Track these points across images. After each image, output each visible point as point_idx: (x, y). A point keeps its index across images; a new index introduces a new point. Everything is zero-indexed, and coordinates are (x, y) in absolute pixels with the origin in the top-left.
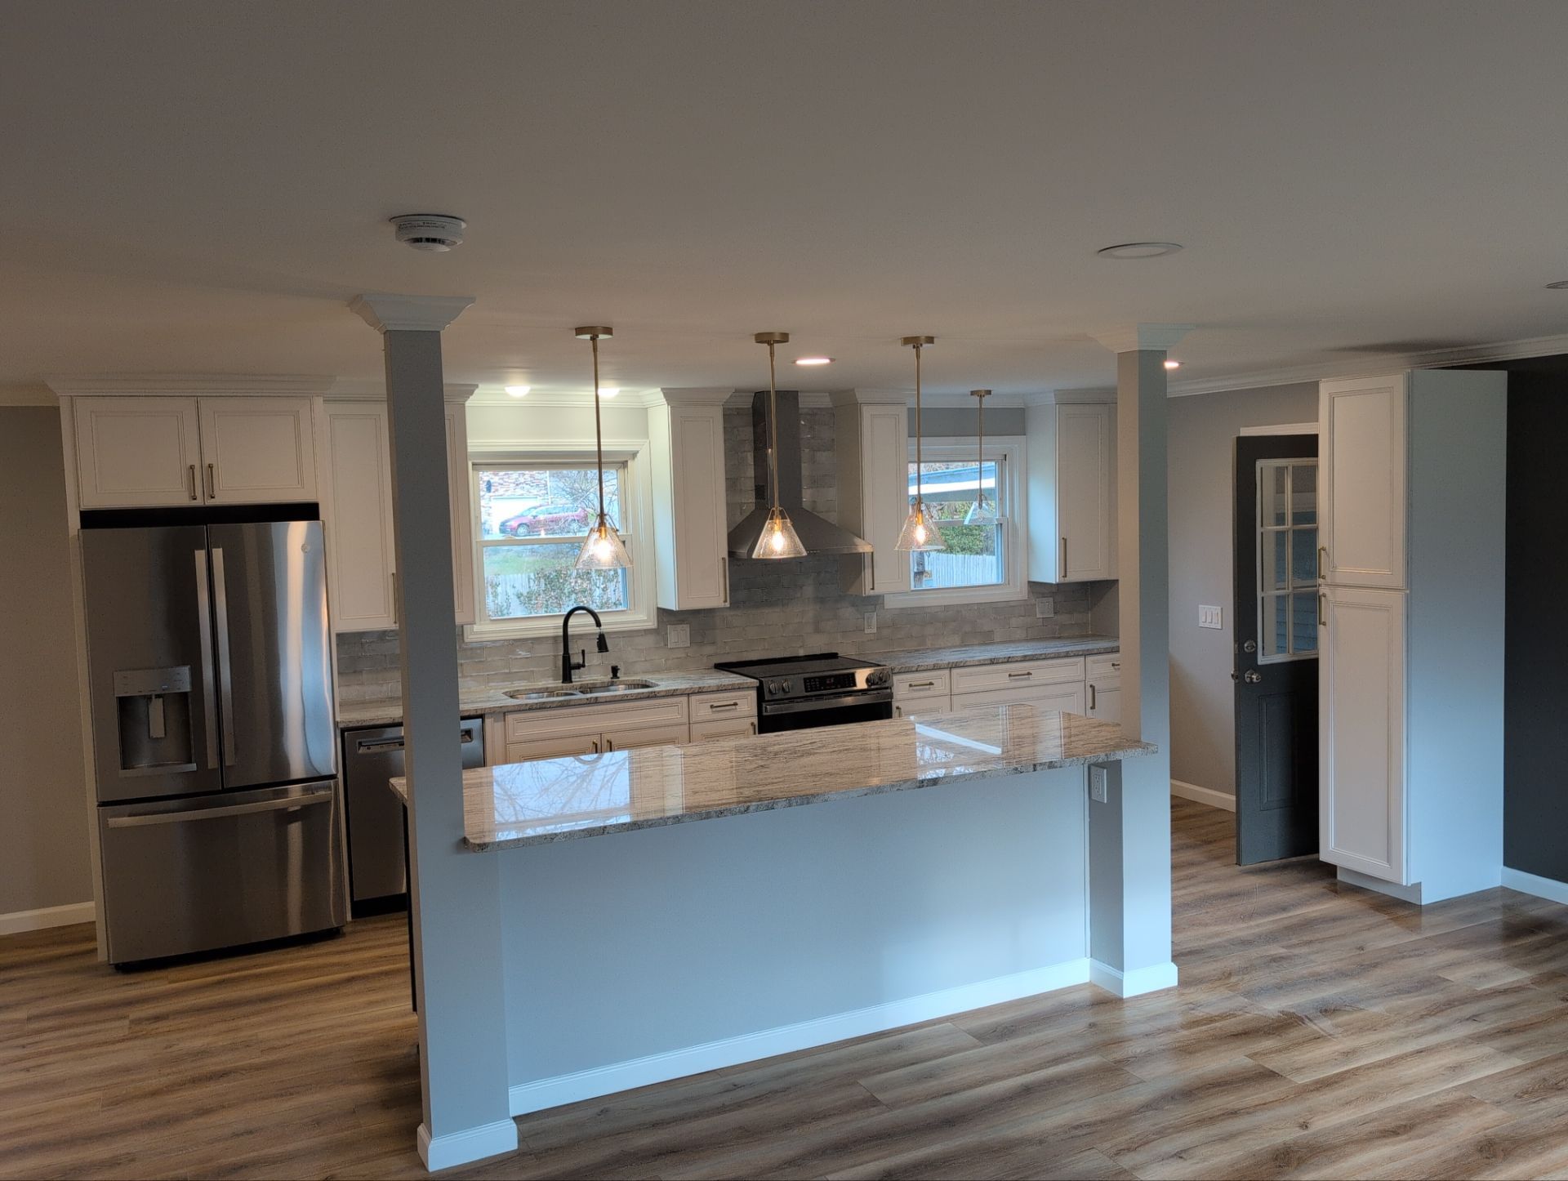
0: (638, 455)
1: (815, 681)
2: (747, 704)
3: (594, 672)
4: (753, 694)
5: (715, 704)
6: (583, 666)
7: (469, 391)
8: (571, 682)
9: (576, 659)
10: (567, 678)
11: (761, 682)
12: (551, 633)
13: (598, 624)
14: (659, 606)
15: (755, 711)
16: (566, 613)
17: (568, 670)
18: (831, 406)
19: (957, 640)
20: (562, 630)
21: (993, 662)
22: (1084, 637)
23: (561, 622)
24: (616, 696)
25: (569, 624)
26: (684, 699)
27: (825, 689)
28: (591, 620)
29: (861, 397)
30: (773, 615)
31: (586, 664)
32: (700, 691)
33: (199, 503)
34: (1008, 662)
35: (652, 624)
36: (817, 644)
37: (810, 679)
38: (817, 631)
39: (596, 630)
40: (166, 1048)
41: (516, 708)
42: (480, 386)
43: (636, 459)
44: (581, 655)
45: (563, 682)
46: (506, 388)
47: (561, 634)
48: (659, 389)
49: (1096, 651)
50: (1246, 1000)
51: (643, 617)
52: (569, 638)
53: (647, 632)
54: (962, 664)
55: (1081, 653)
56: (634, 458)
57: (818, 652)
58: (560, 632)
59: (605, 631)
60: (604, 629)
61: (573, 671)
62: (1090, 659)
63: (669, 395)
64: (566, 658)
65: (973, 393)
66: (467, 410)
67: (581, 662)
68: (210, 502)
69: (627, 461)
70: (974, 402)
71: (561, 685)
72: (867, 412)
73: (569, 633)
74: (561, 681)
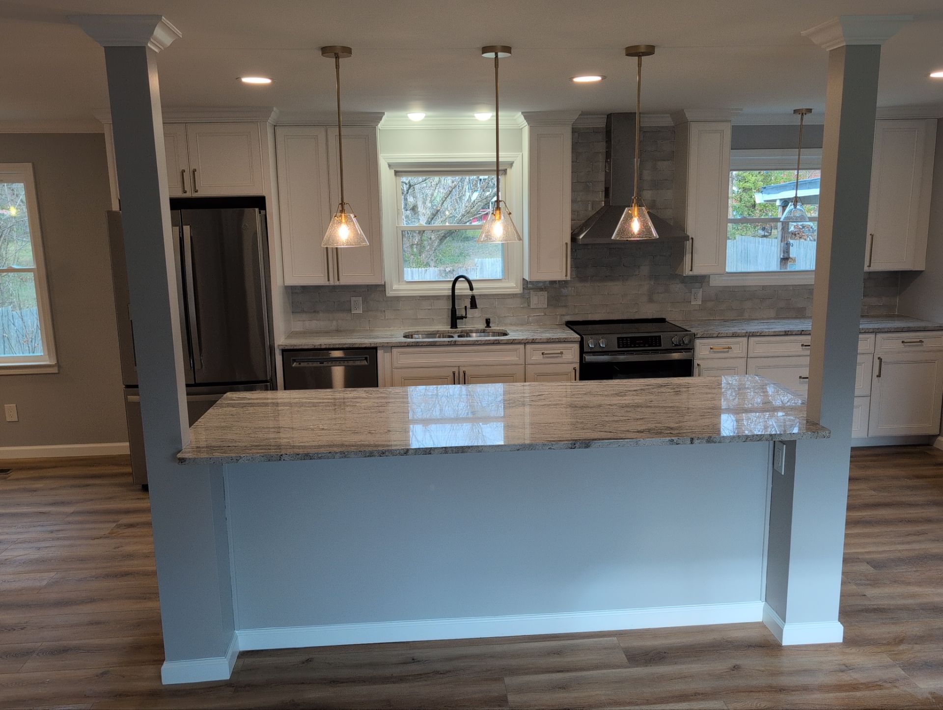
0: (514, 164)
1: (627, 341)
2: (571, 354)
3: (474, 321)
4: (576, 347)
5: (546, 352)
6: (466, 317)
7: (378, 117)
8: (457, 328)
9: (460, 312)
10: (454, 325)
11: (582, 338)
12: (447, 294)
13: (471, 289)
14: (523, 278)
15: (577, 359)
16: (453, 280)
17: (455, 318)
18: (672, 125)
19: (772, 313)
20: (451, 291)
21: (787, 334)
22: (890, 317)
23: (450, 285)
24: (469, 341)
25: (456, 287)
26: (522, 346)
27: (634, 347)
28: (467, 285)
29: (689, 115)
30: (615, 287)
31: (468, 316)
32: (533, 342)
33: (188, 195)
34: (801, 334)
35: (519, 290)
36: (649, 311)
37: (623, 338)
38: (651, 300)
39: (469, 292)
40: (115, 548)
41: (398, 345)
42: (385, 113)
43: (513, 168)
44: (464, 310)
45: (451, 328)
46: (409, 115)
47: (451, 294)
48: (520, 113)
49: (886, 330)
50: (903, 672)
51: (513, 284)
52: (456, 297)
53: (513, 296)
54: (758, 334)
55: (871, 330)
56: (511, 168)
57: (650, 317)
58: (450, 292)
59: (475, 293)
60: (475, 292)
61: (458, 321)
62: (879, 336)
63: (528, 116)
64: (454, 311)
65: (795, 111)
66: (378, 131)
67: (464, 315)
68: (195, 195)
69: (506, 169)
70: (796, 120)
71: (451, 329)
72: (694, 131)
73: (456, 294)
74: (450, 327)
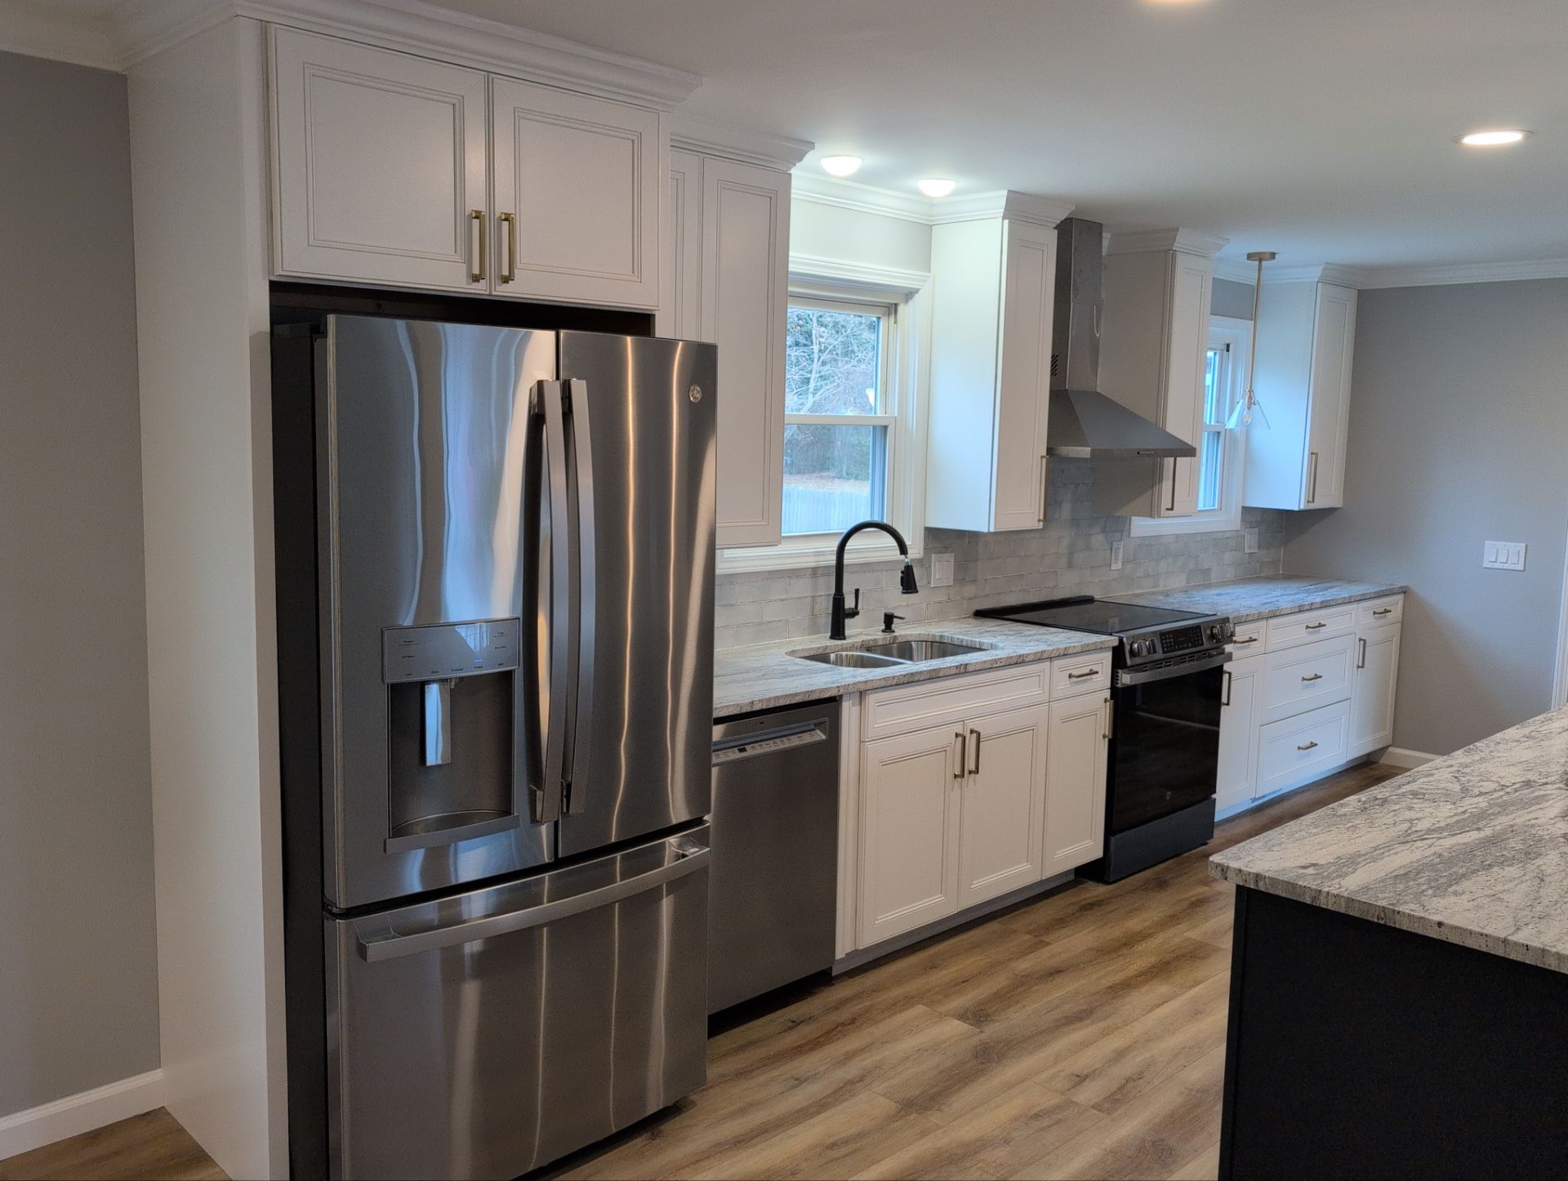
0: (925, 296)
1: (1170, 637)
2: (1103, 671)
4: (1108, 657)
5: (1073, 673)
6: (856, 613)
7: (799, 151)
8: (844, 638)
9: (849, 602)
10: (838, 632)
11: (1121, 640)
12: (810, 562)
13: (900, 543)
14: (927, 526)
15: (1108, 682)
16: (845, 532)
17: (839, 618)
20: (834, 558)
23: (834, 545)
25: (846, 548)
26: (1047, 666)
27: (1179, 649)
29: (1179, 241)
31: (860, 610)
33: (482, 289)
34: (1310, 609)
35: (917, 552)
37: (1164, 634)
39: (899, 559)
42: (814, 145)
43: (922, 303)
44: (854, 596)
45: (832, 637)
48: (1004, 192)
49: (1363, 597)
52: (844, 569)
54: (1274, 615)
56: (915, 301)
58: (832, 560)
60: (911, 551)
61: (844, 622)
62: (1360, 606)
63: (1014, 199)
64: (838, 599)
67: (854, 607)
68: (500, 291)
72: (1181, 267)
73: (846, 562)
74: (829, 634)
